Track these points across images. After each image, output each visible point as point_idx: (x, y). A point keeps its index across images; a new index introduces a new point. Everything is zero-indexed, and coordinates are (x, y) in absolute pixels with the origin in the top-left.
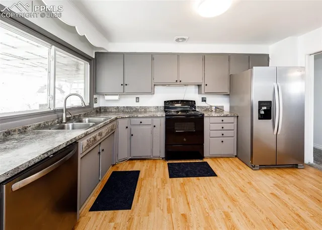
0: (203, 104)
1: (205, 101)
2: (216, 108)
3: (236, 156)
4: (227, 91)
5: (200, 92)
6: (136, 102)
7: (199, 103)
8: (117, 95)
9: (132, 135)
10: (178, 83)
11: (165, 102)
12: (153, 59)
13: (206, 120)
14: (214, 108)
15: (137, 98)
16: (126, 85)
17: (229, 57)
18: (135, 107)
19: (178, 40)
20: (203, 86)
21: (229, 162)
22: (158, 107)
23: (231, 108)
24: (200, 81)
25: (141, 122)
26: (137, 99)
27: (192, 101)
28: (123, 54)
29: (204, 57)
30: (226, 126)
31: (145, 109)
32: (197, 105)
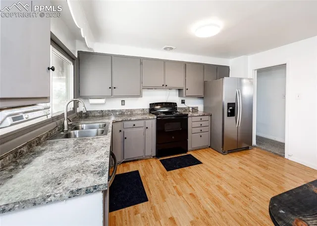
0: (183, 106)
1: (184, 103)
2: (193, 108)
3: (209, 147)
4: (202, 94)
5: (180, 95)
6: (122, 105)
7: (179, 105)
8: (104, 98)
9: (126, 138)
10: (165, 87)
11: (150, 104)
12: (141, 63)
13: (189, 120)
14: (191, 109)
15: (122, 101)
16: (115, 88)
17: (203, 66)
18: (120, 111)
19: (166, 49)
20: (184, 90)
21: (206, 152)
22: (143, 109)
23: (205, 108)
24: (181, 86)
25: (134, 125)
26: (123, 103)
27: (174, 103)
28: (111, 56)
29: (185, 65)
30: (204, 124)
31: (131, 112)
32: (178, 106)
